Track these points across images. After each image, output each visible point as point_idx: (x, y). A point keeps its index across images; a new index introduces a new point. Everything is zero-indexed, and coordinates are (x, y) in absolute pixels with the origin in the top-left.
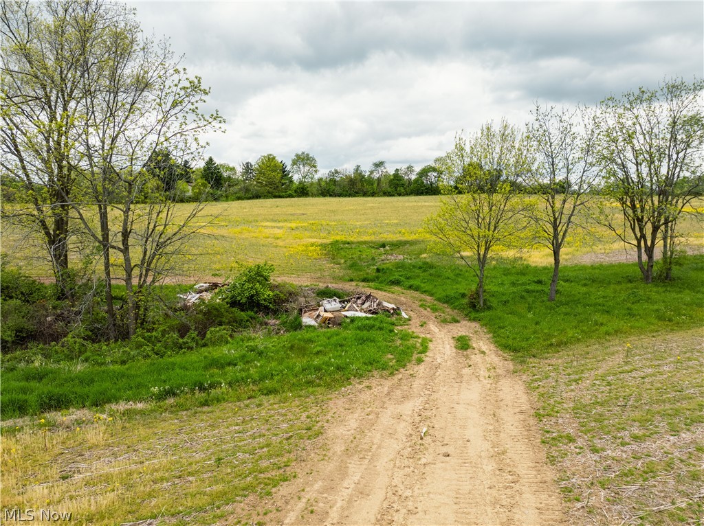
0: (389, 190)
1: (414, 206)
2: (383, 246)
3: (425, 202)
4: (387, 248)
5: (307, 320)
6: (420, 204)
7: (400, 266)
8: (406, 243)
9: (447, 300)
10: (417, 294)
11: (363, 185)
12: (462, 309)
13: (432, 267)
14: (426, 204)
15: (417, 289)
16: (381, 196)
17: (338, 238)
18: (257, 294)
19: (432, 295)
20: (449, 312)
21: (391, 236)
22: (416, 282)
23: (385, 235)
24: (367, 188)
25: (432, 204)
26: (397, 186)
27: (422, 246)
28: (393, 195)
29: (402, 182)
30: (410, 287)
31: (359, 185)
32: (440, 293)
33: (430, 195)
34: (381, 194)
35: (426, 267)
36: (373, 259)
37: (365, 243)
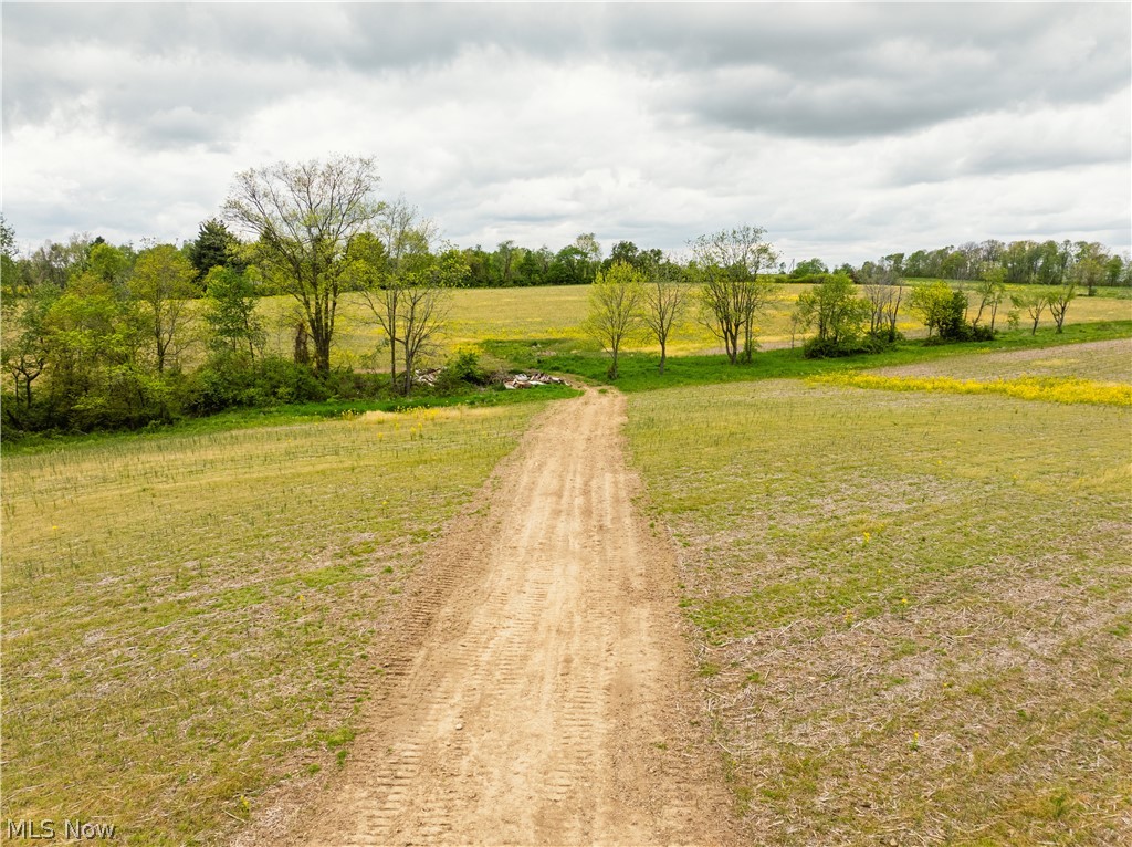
0: (521, 277)
1: (557, 302)
2: (535, 344)
3: (568, 295)
4: (539, 346)
5: (507, 386)
6: (562, 298)
7: (556, 359)
8: (555, 341)
9: (594, 377)
10: (572, 375)
11: (487, 272)
12: (603, 380)
13: (582, 358)
14: (570, 298)
15: (572, 372)
16: (511, 286)
17: (488, 337)
18: (472, 372)
19: (583, 375)
20: (595, 382)
21: (540, 334)
22: (571, 368)
23: (533, 334)
24: (493, 274)
25: (576, 298)
26: (530, 272)
27: (571, 344)
28: (526, 285)
29: (536, 267)
30: (568, 371)
31: (483, 272)
32: (589, 373)
33: (572, 284)
34: (511, 283)
35: (577, 358)
36: (530, 354)
37: (516, 341)
